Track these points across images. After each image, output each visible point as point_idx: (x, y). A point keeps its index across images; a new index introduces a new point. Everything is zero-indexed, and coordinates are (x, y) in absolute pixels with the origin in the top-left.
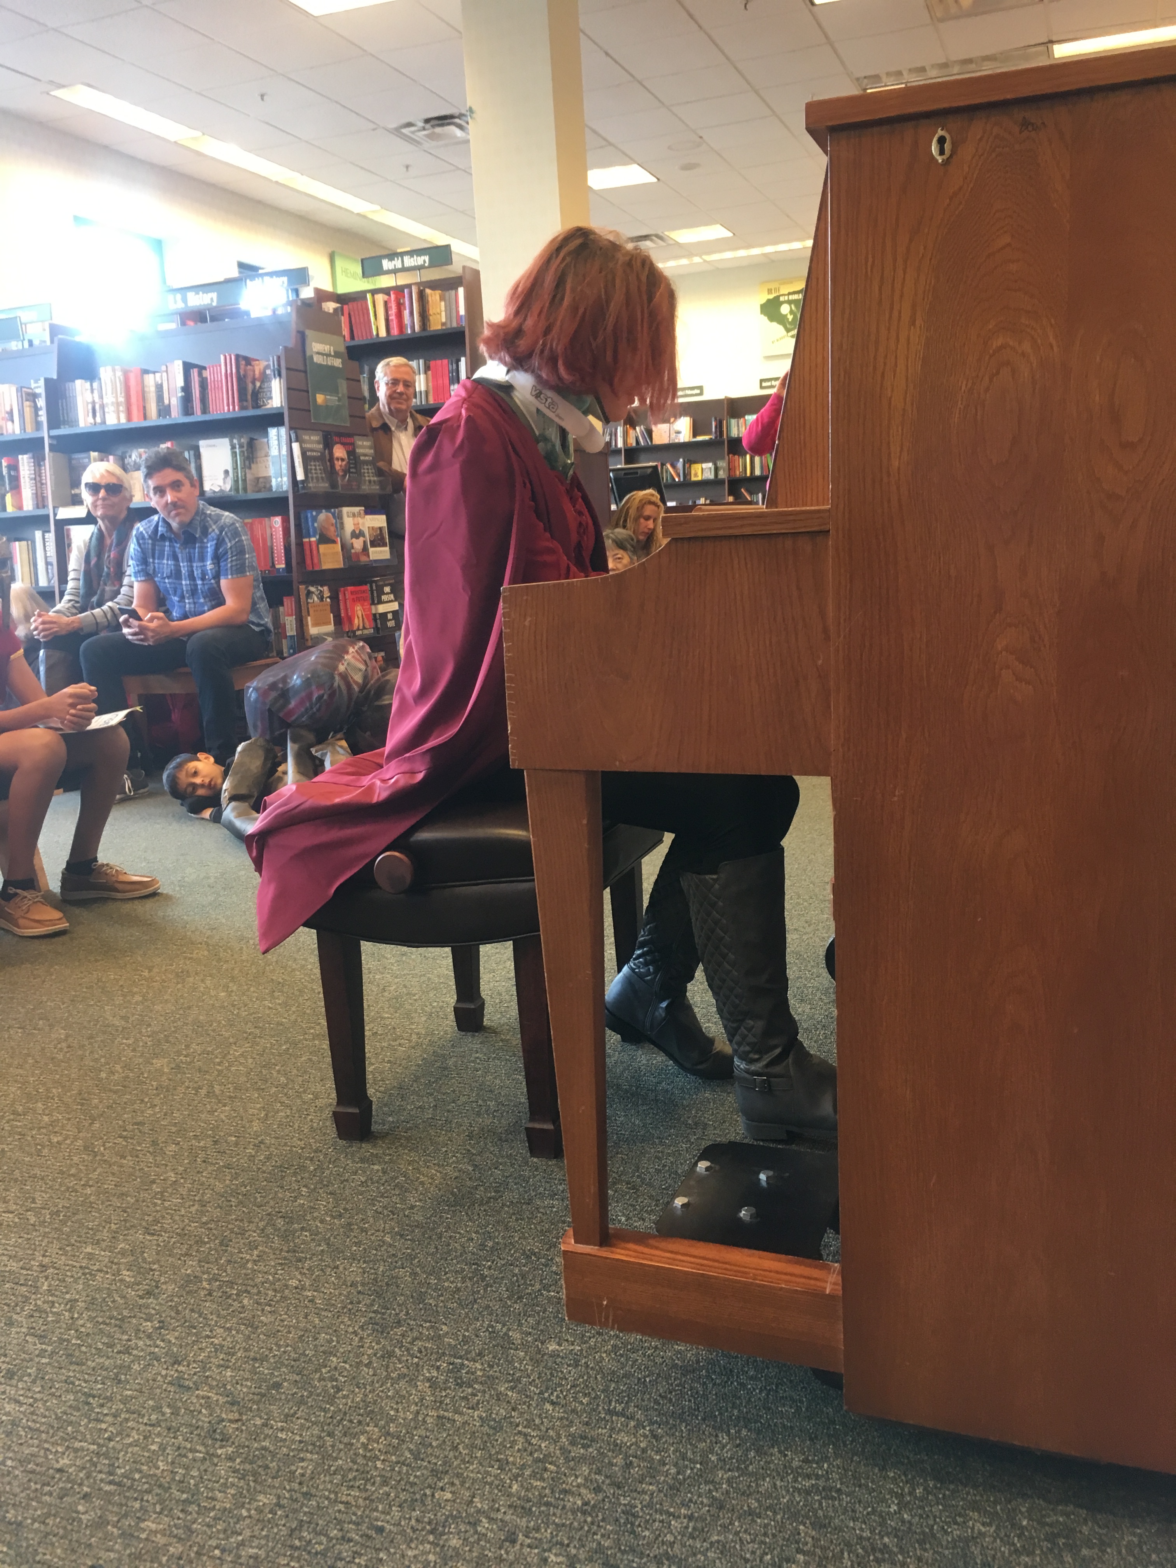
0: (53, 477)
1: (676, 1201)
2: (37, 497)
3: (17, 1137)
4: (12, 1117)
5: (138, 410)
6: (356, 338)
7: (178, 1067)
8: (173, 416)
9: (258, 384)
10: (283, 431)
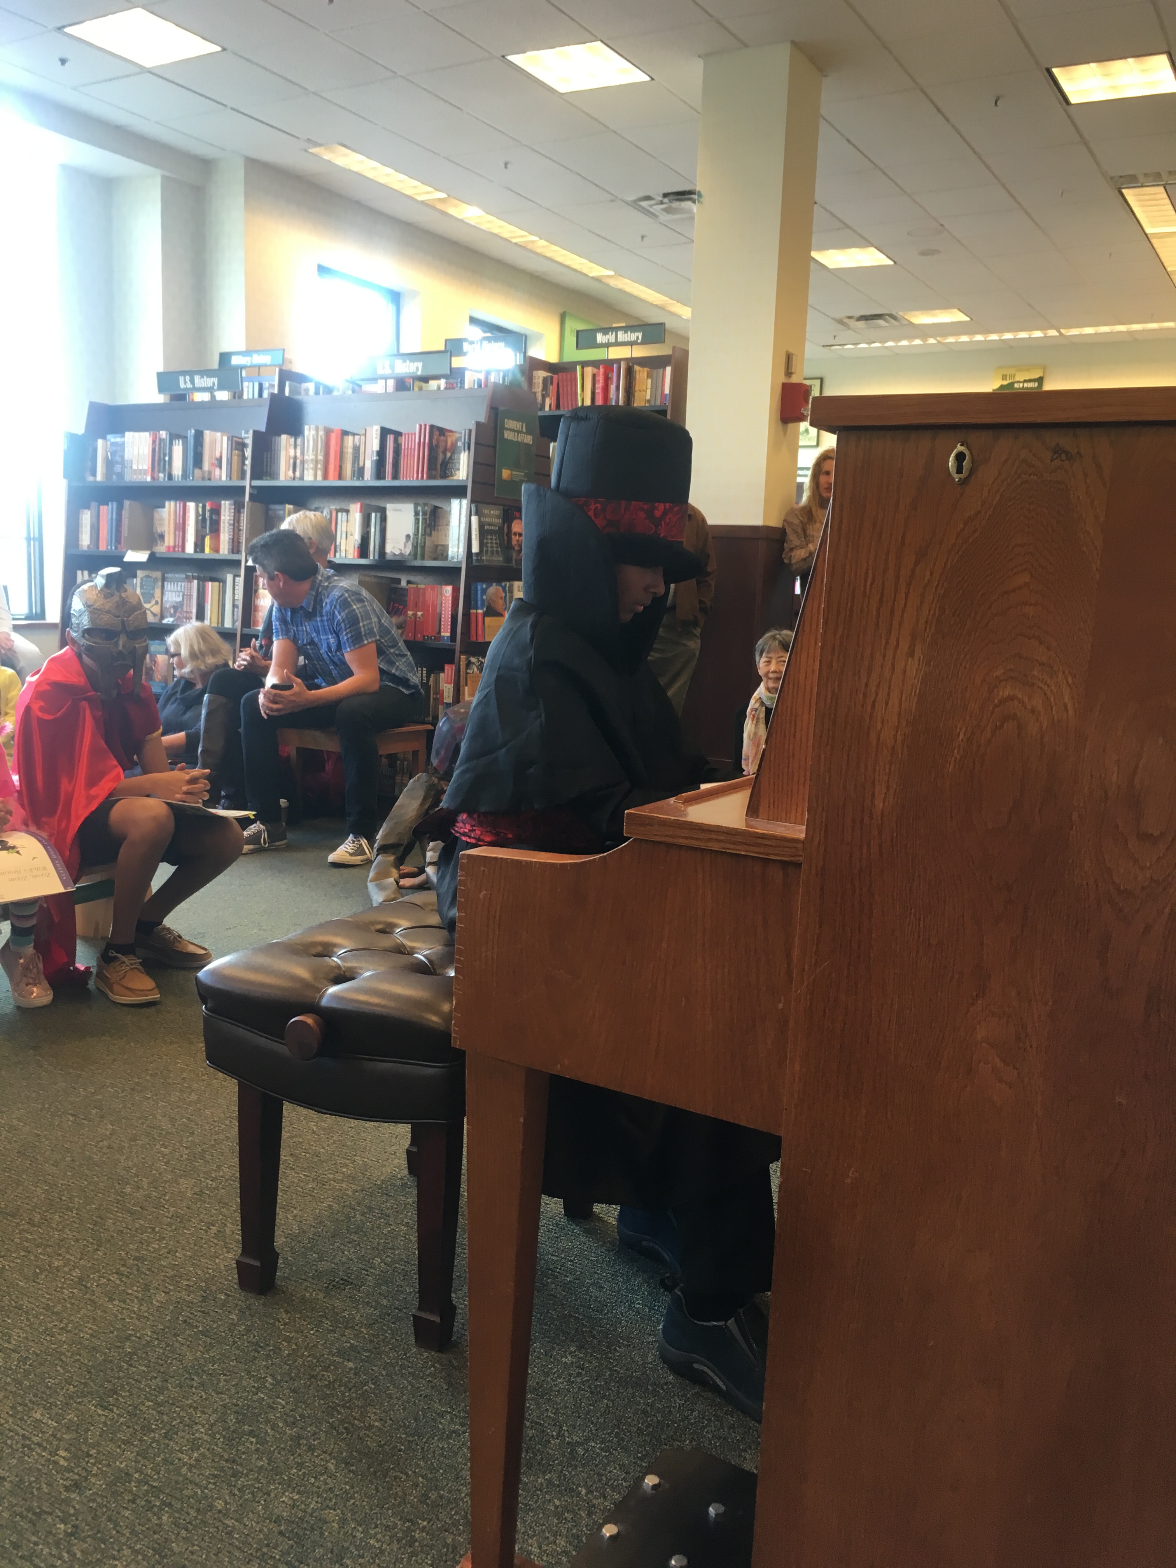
0: (249, 526)
1: (604, 1530)
2: (233, 542)
3: (23, 1253)
4: (26, 1227)
5: (335, 470)
6: (562, 409)
7: (201, 1193)
8: (366, 479)
9: (449, 455)
10: (465, 502)
